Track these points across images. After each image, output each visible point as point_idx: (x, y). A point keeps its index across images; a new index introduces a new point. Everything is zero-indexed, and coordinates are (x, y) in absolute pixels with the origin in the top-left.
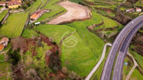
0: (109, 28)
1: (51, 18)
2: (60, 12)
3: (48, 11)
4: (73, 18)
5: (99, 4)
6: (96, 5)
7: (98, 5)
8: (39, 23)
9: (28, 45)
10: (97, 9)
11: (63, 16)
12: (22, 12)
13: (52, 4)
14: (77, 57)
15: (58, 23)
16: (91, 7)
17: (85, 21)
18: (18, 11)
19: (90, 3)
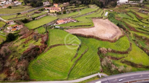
0: (130, 62)
1: (72, 27)
2: (85, 26)
3: (75, 21)
4: (92, 34)
5: (144, 32)
6: (138, 31)
7: (142, 33)
8: (59, 27)
9: (29, 35)
10: (136, 36)
11: (85, 30)
12: (55, 16)
13: (87, 18)
14: (52, 63)
15: (74, 33)
16: (130, 33)
17: (103, 42)
18: (53, 15)
19: (131, 28)
